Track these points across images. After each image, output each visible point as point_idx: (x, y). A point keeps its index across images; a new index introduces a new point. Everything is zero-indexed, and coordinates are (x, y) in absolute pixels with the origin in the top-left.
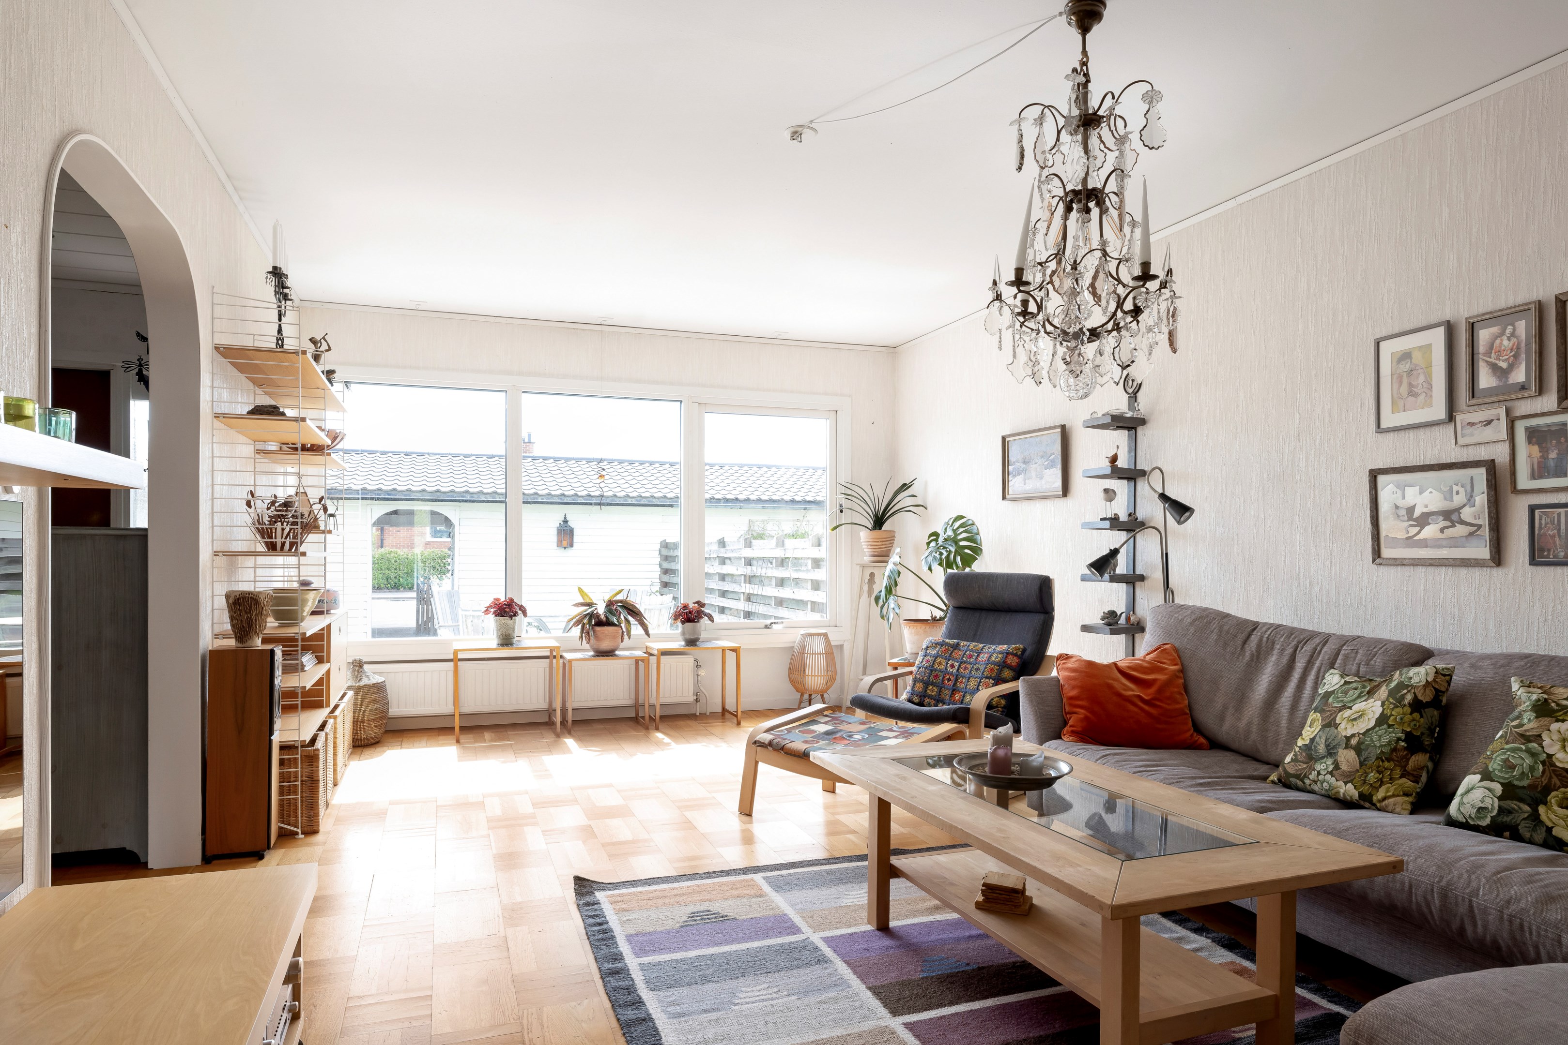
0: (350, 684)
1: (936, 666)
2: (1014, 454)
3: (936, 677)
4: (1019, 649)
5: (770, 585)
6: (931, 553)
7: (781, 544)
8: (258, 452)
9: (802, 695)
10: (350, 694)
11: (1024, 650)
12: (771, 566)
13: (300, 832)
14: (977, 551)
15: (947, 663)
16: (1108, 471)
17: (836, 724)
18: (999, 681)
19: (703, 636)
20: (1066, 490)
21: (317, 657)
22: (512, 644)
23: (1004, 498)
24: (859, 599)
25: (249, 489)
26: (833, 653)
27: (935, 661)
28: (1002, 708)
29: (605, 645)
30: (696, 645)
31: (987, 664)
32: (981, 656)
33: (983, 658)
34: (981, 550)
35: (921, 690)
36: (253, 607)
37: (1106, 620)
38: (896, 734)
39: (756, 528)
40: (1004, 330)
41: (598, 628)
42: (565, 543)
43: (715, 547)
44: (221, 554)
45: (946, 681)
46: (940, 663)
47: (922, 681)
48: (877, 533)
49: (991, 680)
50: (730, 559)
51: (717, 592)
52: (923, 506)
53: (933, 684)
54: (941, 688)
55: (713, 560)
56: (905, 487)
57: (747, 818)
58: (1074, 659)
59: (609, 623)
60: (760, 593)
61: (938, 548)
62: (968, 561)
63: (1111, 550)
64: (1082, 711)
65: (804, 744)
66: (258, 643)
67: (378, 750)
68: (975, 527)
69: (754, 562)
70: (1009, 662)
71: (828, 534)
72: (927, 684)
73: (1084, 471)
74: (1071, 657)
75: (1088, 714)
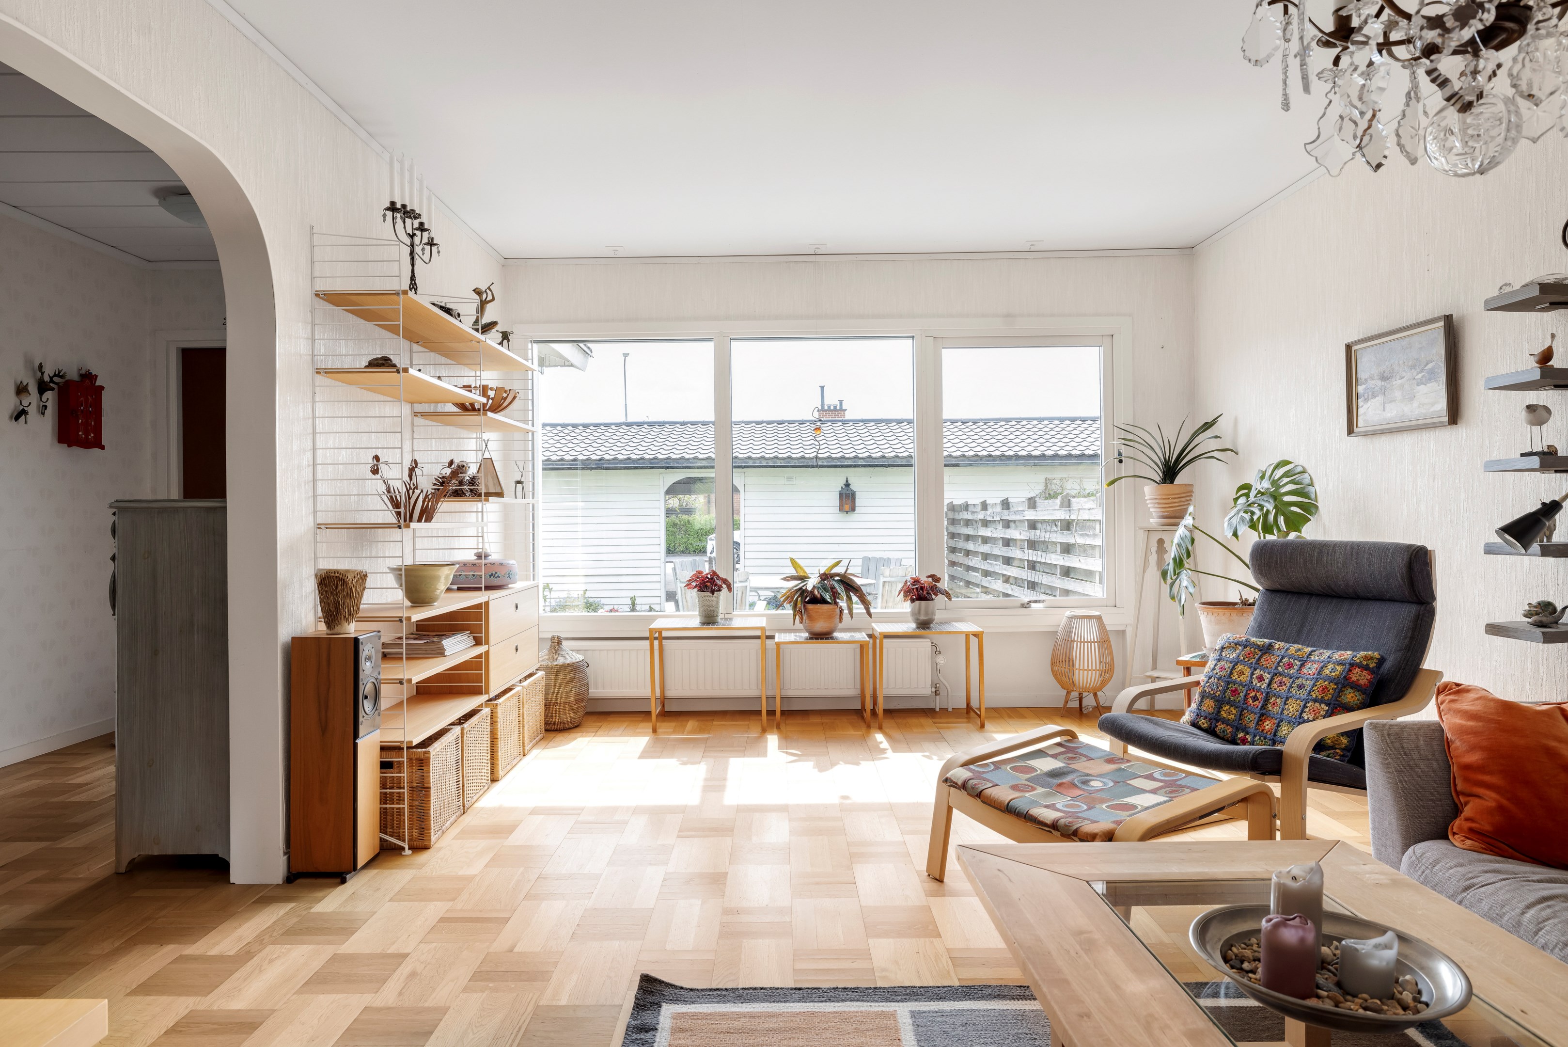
0: (544, 663)
1: (1235, 676)
2: (1366, 366)
3: (1235, 692)
4: (1372, 658)
5: (1055, 552)
6: (1239, 511)
7: (1067, 504)
8: (416, 414)
9: (1068, 693)
10: (541, 673)
11: (1381, 661)
12: (1056, 529)
13: (406, 847)
14: (1310, 508)
15: (1252, 674)
16: (1536, 375)
17: (1069, 759)
18: (1336, 707)
19: (938, 616)
20: (1454, 414)
21: (475, 638)
22: (714, 623)
23: (1350, 431)
24: (1144, 572)
25: (374, 453)
26: (1109, 640)
27: (1233, 668)
28: (1342, 749)
29: (820, 626)
30: (928, 628)
31: (1317, 680)
32: (1308, 666)
33: (1311, 669)
34: (1317, 507)
35: (1211, 710)
36: (340, 588)
37: (1534, 618)
38: (1157, 784)
39: (1053, 487)
40: (1291, 56)
41: (810, 606)
42: (847, 507)
43: (999, 509)
44: (322, 527)
45: (1250, 700)
46: (1242, 673)
47: (1213, 697)
48: (1168, 487)
49: (1323, 706)
50: (1014, 521)
51: (1001, 559)
52: (1231, 450)
53: (1229, 702)
54: (1243, 710)
55: (997, 523)
56: (1207, 426)
57: (935, 885)
58: (1472, 695)
59: (823, 601)
60: (1043, 560)
61: (1249, 505)
62: (1295, 523)
63: (1544, 504)
64: (1493, 795)
65: (1011, 792)
66: (351, 629)
67: (572, 735)
68: (1306, 475)
69: (1039, 525)
70: (1354, 679)
71: (1104, 490)
72: (1220, 702)
73: (1488, 380)
74: (1467, 690)
75: (1505, 802)
